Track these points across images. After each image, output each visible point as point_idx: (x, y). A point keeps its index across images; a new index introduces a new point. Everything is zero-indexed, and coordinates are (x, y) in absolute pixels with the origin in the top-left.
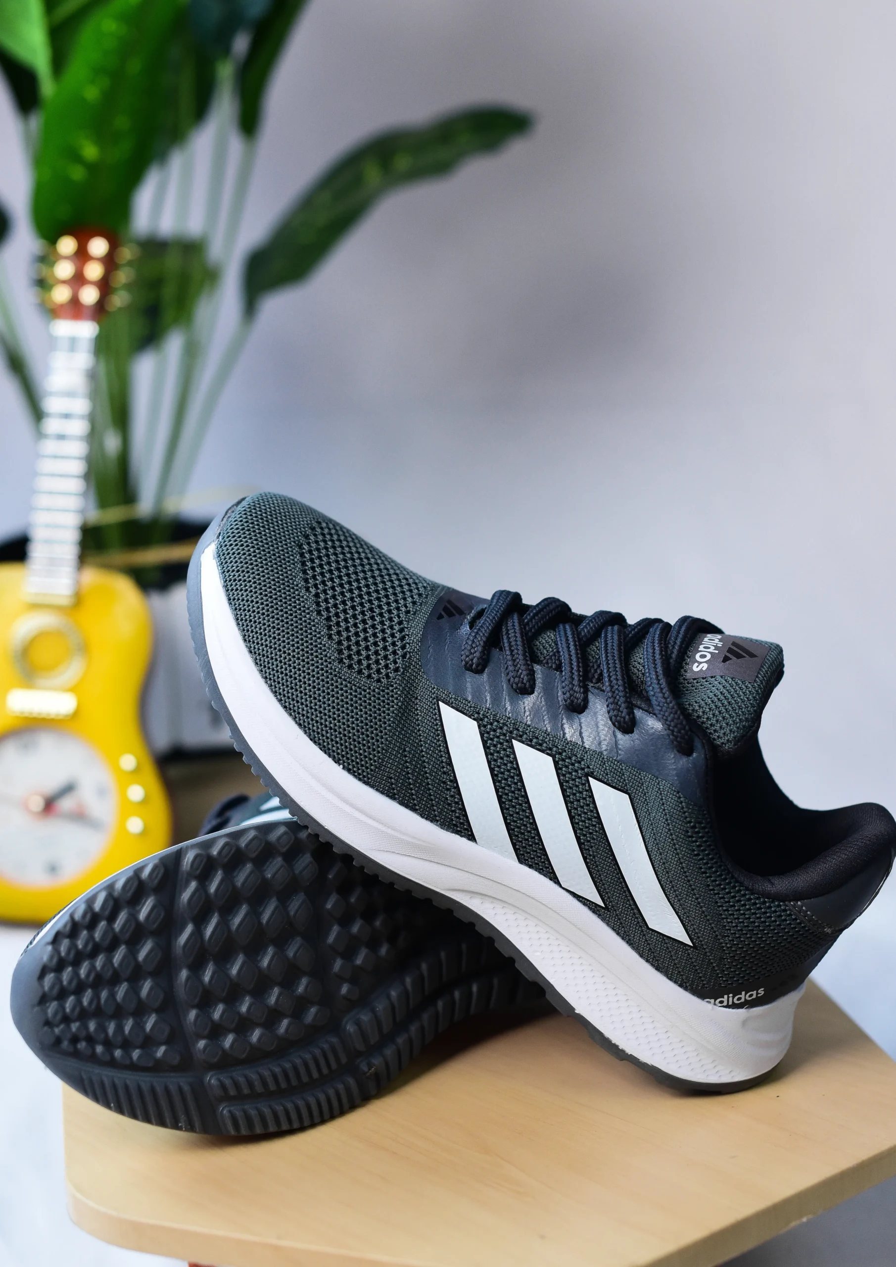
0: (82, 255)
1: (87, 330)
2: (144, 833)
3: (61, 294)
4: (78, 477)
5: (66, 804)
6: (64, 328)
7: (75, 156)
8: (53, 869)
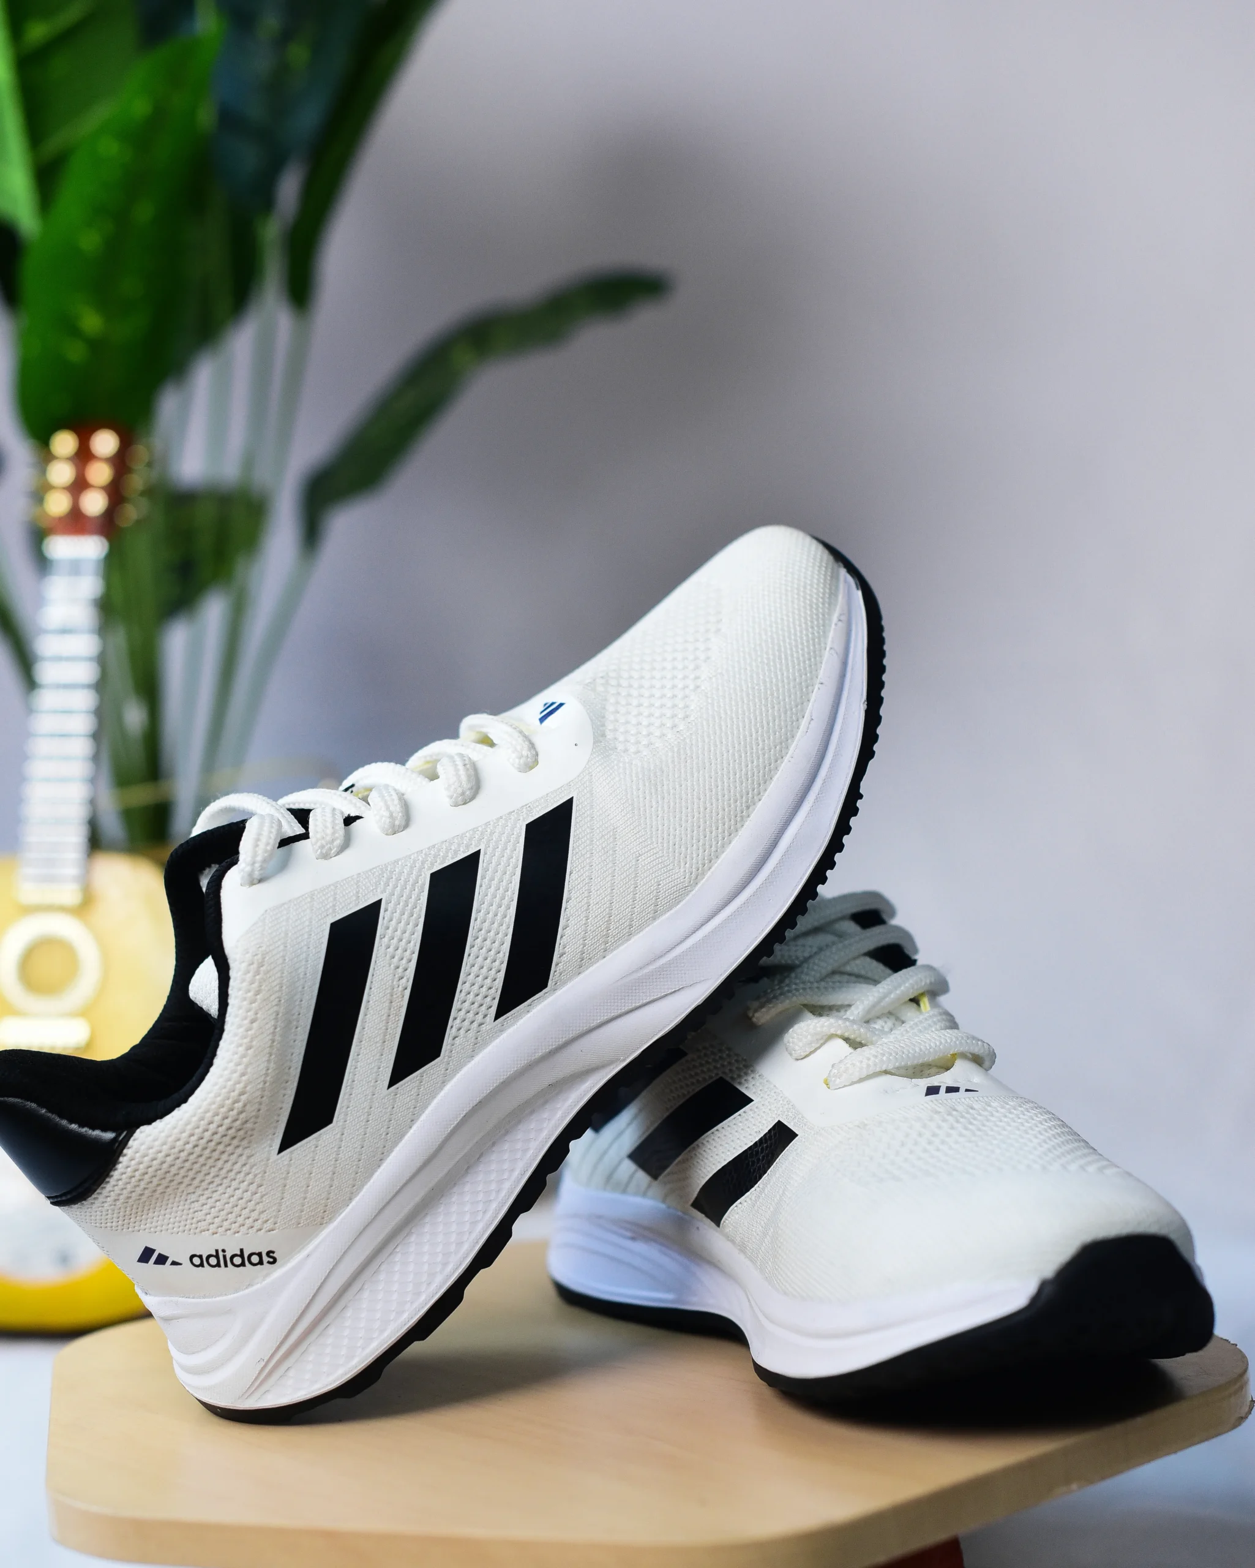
0: (83, 456)
1: (92, 548)
3: (57, 504)
4: (85, 736)
6: (61, 547)
7: (71, 328)
8: (64, 1259)
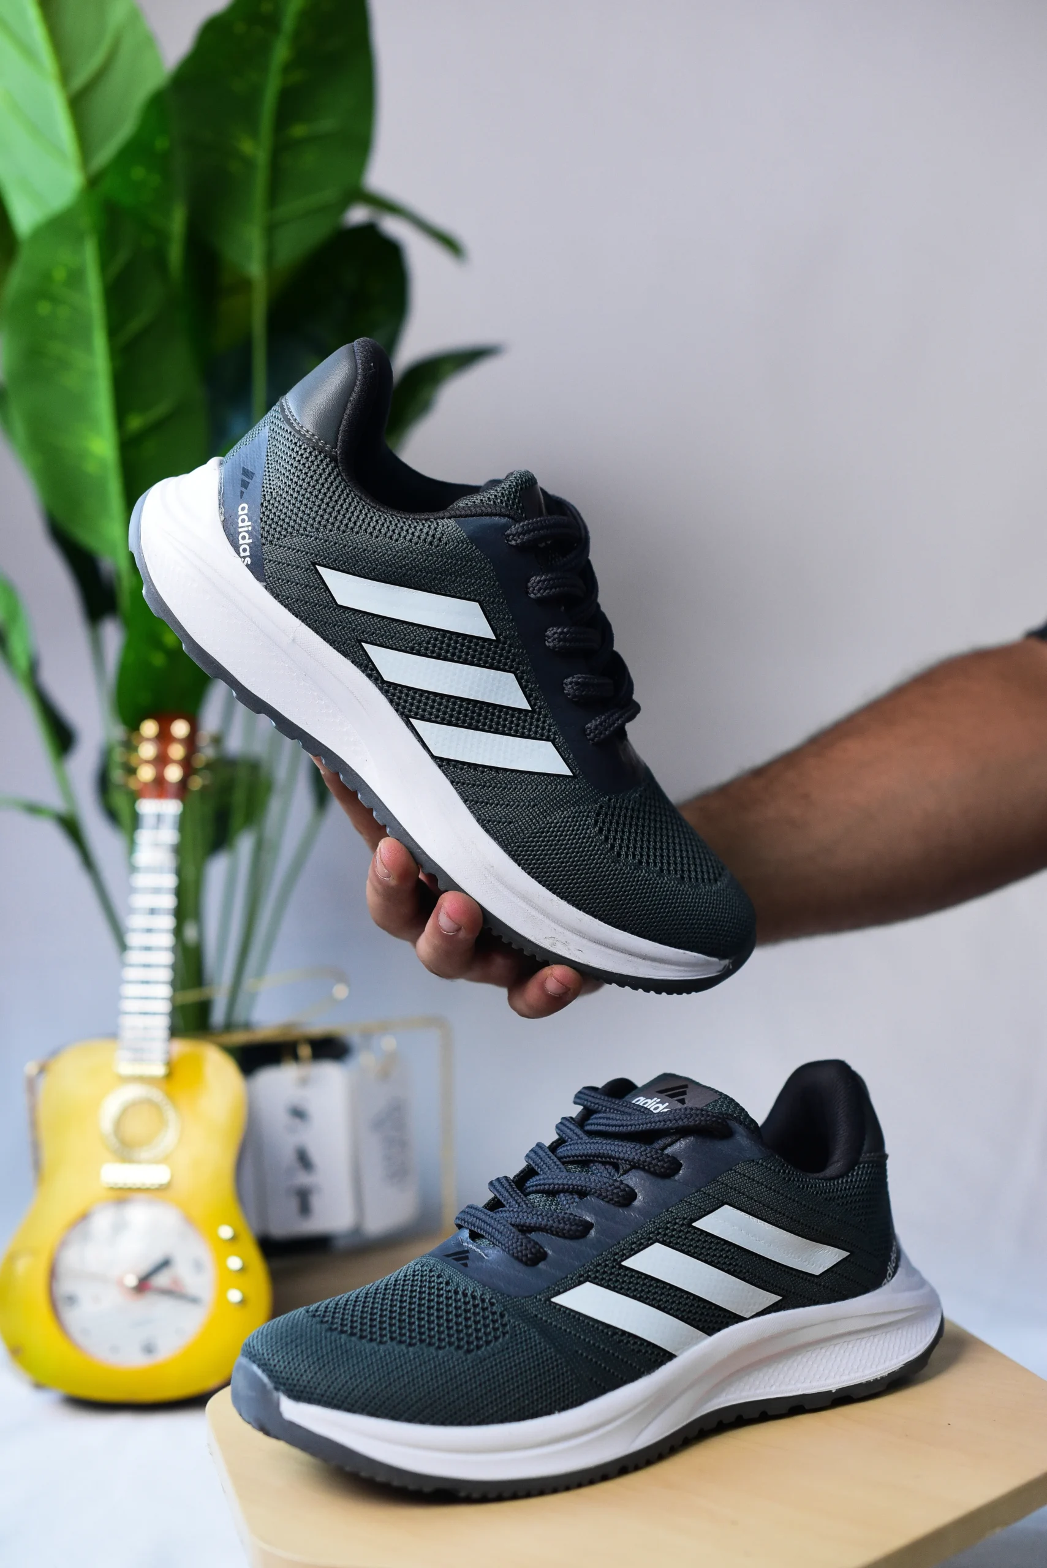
1: (171, 808)
2: (243, 1302)
3: (146, 773)
4: (165, 966)
5: (162, 1280)
6: (148, 807)
7: (156, 644)
8: (149, 1349)
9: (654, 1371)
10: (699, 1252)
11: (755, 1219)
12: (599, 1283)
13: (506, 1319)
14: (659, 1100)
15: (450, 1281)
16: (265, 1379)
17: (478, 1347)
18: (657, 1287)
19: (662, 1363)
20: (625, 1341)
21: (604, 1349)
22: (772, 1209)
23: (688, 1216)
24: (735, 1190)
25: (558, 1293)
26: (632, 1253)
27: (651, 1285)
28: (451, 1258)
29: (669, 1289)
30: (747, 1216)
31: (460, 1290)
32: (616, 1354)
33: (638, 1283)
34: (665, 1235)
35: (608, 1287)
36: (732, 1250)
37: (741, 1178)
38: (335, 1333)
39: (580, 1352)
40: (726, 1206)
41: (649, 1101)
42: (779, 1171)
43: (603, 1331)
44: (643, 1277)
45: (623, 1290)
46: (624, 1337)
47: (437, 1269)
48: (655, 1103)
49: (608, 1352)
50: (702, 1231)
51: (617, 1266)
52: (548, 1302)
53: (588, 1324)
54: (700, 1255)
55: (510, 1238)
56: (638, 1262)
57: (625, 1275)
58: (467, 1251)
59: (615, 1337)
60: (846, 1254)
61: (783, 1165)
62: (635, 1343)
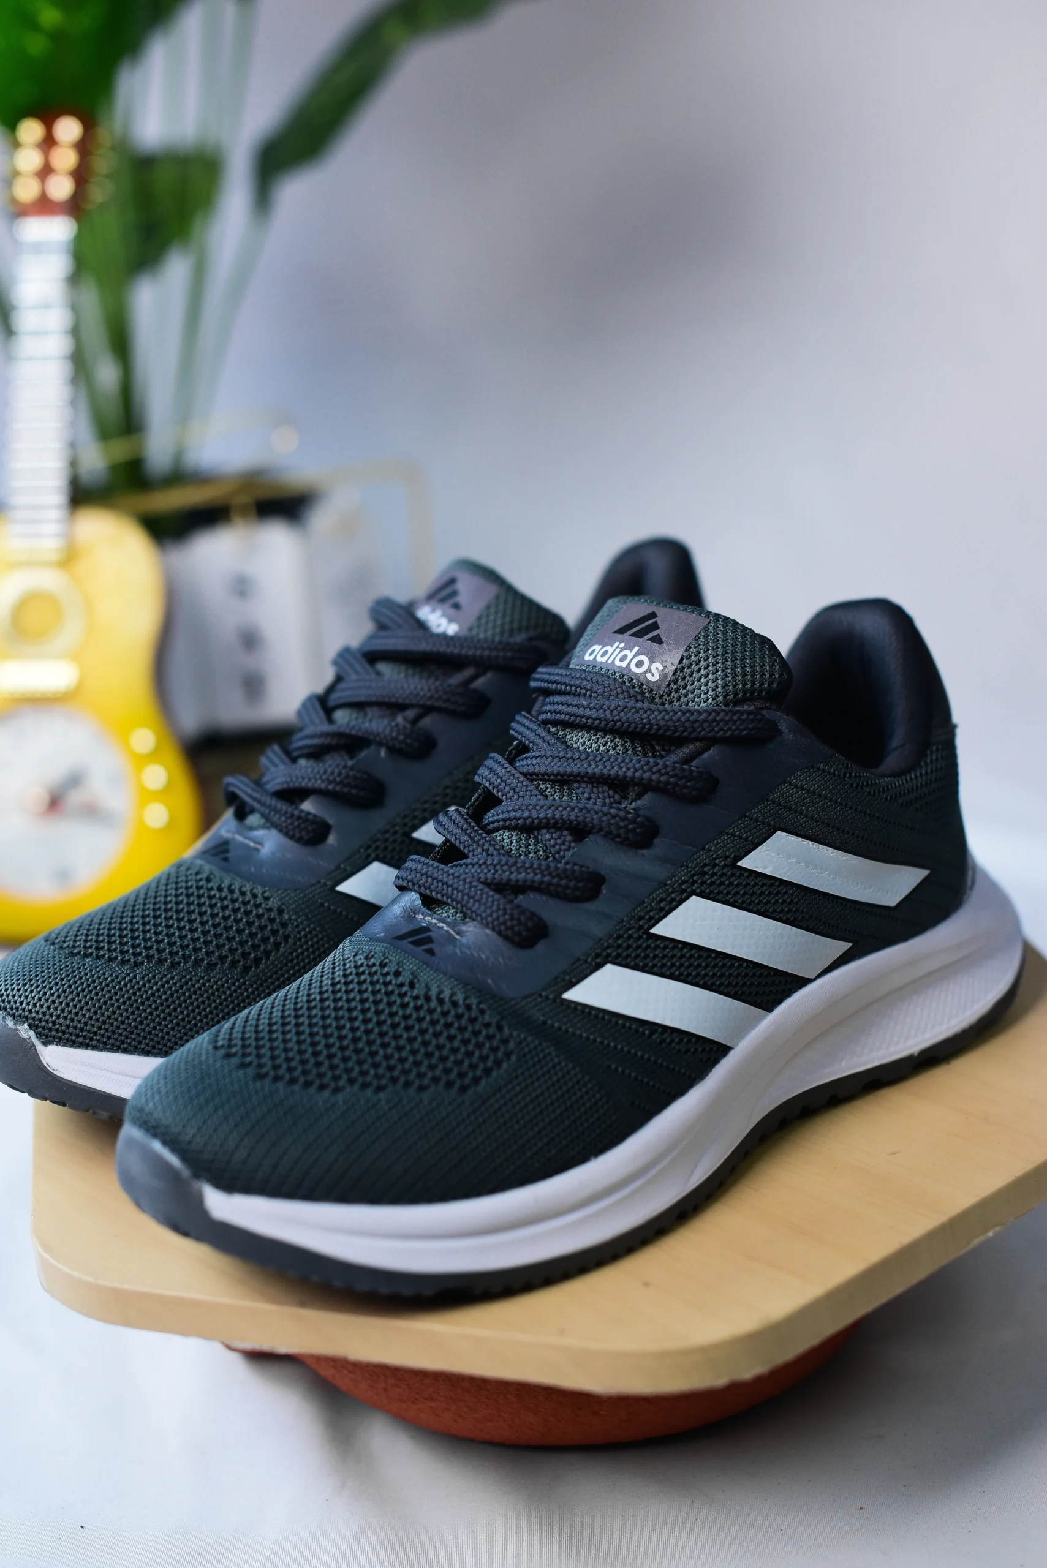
0: (49, 142)
2: (171, 825)
5: (75, 798)
6: (34, 227)
8: (63, 875)
9: (707, 1075)
10: (749, 901)
11: (816, 845)
12: (624, 963)
13: (506, 1032)
14: (622, 645)
15: (415, 981)
16: (174, 1160)
17: (476, 1080)
18: (700, 957)
19: (716, 1061)
20: (668, 1041)
21: (642, 1057)
22: (838, 829)
23: (732, 853)
24: (790, 809)
25: (571, 985)
26: (662, 914)
27: (692, 956)
28: (405, 941)
29: (715, 958)
30: (806, 842)
31: (433, 993)
32: (659, 1061)
33: (674, 956)
34: (703, 883)
35: (636, 968)
36: (791, 892)
37: (798, 792)
38: (267, 1081)
39: (613, 1066)
40: (779, 833)
41: (610, 649)
42: (845, 775)
43: (637, 1031)
44: (680, 946)
45: (656, 969)
46: (666, 1035)
47: (390, 961)
48: (618, 650)
49: (649, 1059)
50: (751, 872)
51: (645, 936)
52: (558, 1000)
53: (617, 1023)
54: (750, 904)
55: (489, 904)
56: (671, 927)
57: (657, 947)
58: (427, 929)
59: (654, 1037)
60: (924, 873)
61: (847, 765)
62: (681, 1041)
